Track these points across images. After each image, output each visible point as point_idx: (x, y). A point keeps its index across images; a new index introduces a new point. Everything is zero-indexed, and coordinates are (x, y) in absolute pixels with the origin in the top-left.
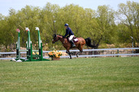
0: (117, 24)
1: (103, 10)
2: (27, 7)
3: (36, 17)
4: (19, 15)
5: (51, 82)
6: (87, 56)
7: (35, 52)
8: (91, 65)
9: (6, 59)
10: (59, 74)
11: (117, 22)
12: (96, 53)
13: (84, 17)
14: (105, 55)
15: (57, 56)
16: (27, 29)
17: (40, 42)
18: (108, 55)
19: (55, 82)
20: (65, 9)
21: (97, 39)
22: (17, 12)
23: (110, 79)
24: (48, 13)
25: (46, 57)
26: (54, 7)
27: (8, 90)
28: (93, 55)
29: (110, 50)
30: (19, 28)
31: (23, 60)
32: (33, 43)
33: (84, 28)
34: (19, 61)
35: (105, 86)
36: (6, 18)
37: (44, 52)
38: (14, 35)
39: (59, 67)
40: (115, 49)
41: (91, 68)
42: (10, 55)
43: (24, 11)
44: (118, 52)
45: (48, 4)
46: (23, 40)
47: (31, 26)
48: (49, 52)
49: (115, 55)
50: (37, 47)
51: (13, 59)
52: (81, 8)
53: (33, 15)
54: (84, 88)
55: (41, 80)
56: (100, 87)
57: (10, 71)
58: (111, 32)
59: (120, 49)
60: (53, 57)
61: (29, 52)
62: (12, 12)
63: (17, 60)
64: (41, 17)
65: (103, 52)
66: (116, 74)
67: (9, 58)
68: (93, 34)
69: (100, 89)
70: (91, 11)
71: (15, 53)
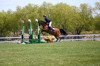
0: (94, 17)
1: (84, 7)
2: (30, 4)
3: (35, 12)
4: (23, 10)
5: (46, 59)
6: (73, 40)
7: (35, 37)
8: (75, 46)
9: (14, 42)
10: (52, 53)
11: (94, 15)
12: (79, 38)
13: (70, 12)
14: (85, 39)
15: (51, 39)
16: (29, 20)
17: (39, 29)
18: (87, 39)
19: (50, 58)
20: (57, 6)
21: (80, 27)
22: (22, 8)
23: (89, 56)
24: (45, 9)
25: (43, 40)
26: (49, 4)
27: (15, 64)
28: (77, 39)
29: (89, 35)
30: (23, 20)
31: (26, 43)
32: (34, 31)
33: (70, 20)
34: (24, 43)
35: (85, 61)
36: (14, 13)
37: (41, 37)
38: (20, 25)
39: (52, 48)
40: (93, 35)
41: (75, 48)
42: (17, 39)
43: (27, 7)
44: (95, 37)
45: (44, 2)
46: (26, 28)
47: (32, 18)
48: (45, 37)
49: (92, 39)
50: (36, 33)
51: (19, 42)
52: (68, 6)
53: (33, 10)
54: (71, 63)
55: (39, 57)
56: (82, 62)
57: (17, 50)
58: (90, 23)
59: (96, 35)
60: (48, 40)
61: (31, 37)
62: (18, 8)
63: (22, 42)
64: (40, 12)
65: (84, 37)
66: (93, 53)
67: (16, 41)
68: (77, 24)
69: (82, 63)
70: (76, 7)
71: (21, 37)
